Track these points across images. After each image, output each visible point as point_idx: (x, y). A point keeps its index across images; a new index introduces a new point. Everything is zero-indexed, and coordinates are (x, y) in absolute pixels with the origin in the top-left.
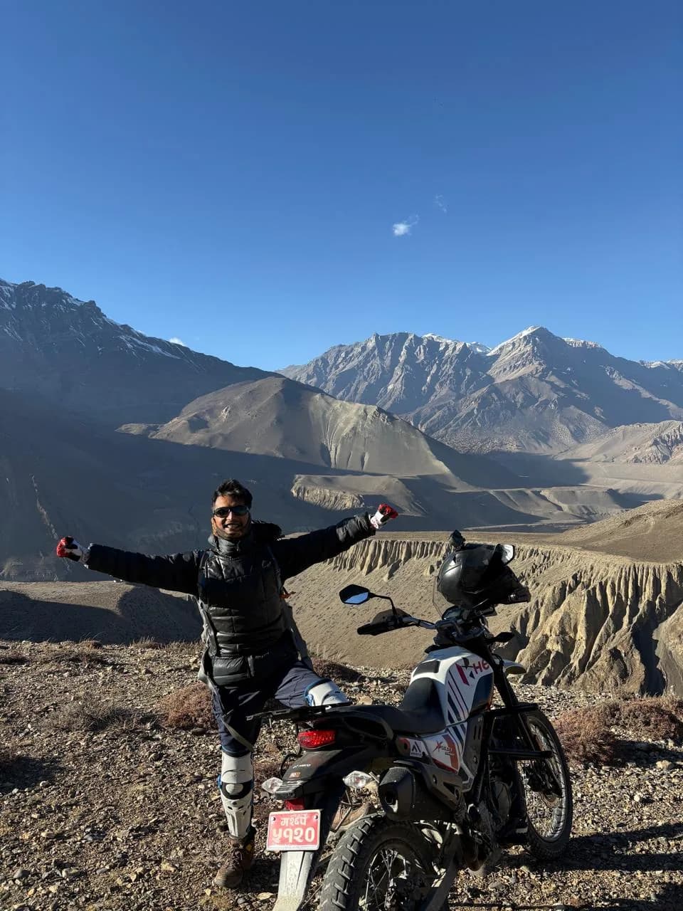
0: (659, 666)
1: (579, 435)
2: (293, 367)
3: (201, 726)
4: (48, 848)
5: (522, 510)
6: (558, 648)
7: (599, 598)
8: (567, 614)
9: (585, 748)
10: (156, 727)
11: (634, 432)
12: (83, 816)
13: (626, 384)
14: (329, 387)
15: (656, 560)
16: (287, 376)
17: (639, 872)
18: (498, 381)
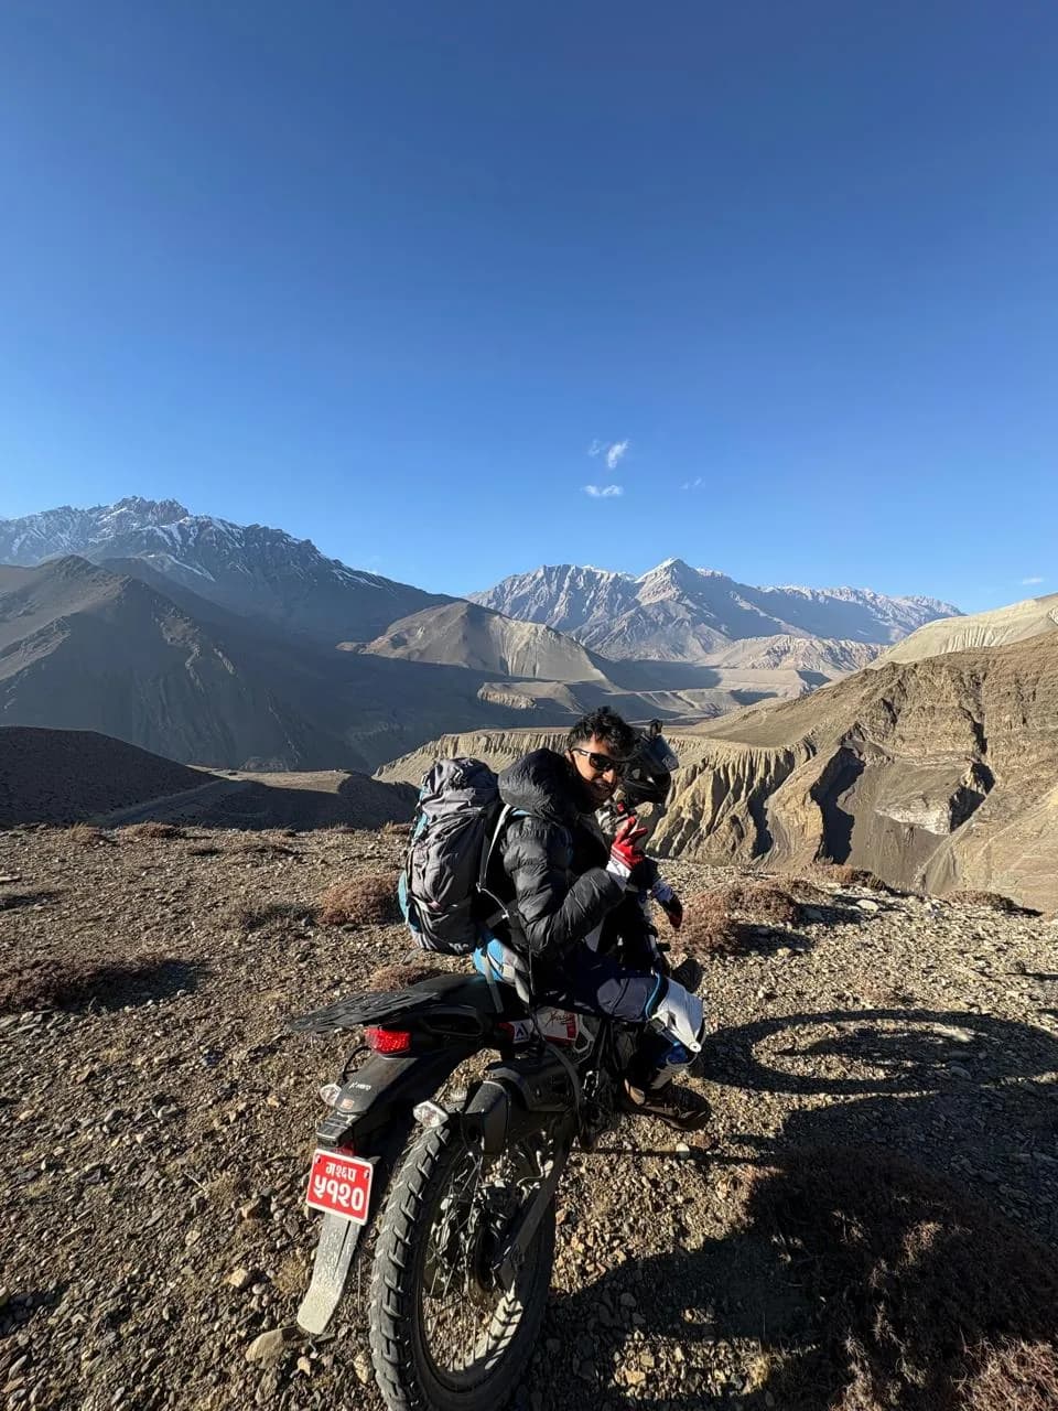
0: (768, 828)
1: (708, 648)
2: (476, 593)
3: (353, 922)
4: (156, 1077)
5: (662, 707)
6: (690, 816)
7: (722, 776)
8: (697, 790)
9: (711, 939)
10: (311, 923)
11: (751, 645)
12: (208, 1032)
13: (745, 606)
14: (506, 610)
15: (767, 746)
16: (472, 601)
17: (767, 1093)
18: (644, 604)
